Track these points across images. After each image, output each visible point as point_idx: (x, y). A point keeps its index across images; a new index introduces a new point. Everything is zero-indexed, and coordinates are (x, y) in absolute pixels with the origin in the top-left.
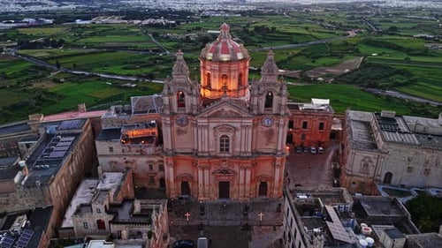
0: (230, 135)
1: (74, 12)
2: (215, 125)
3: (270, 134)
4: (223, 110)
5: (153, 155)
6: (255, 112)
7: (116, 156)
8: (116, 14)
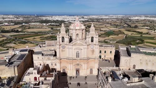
0: (80, 51)
1: (22, 21)
2: (74, 48)
3: (93, 51)
4: (77, 43)
5: (53, 60)
6: (88, 43)
7: (40, 60)
8: (38, 21)
